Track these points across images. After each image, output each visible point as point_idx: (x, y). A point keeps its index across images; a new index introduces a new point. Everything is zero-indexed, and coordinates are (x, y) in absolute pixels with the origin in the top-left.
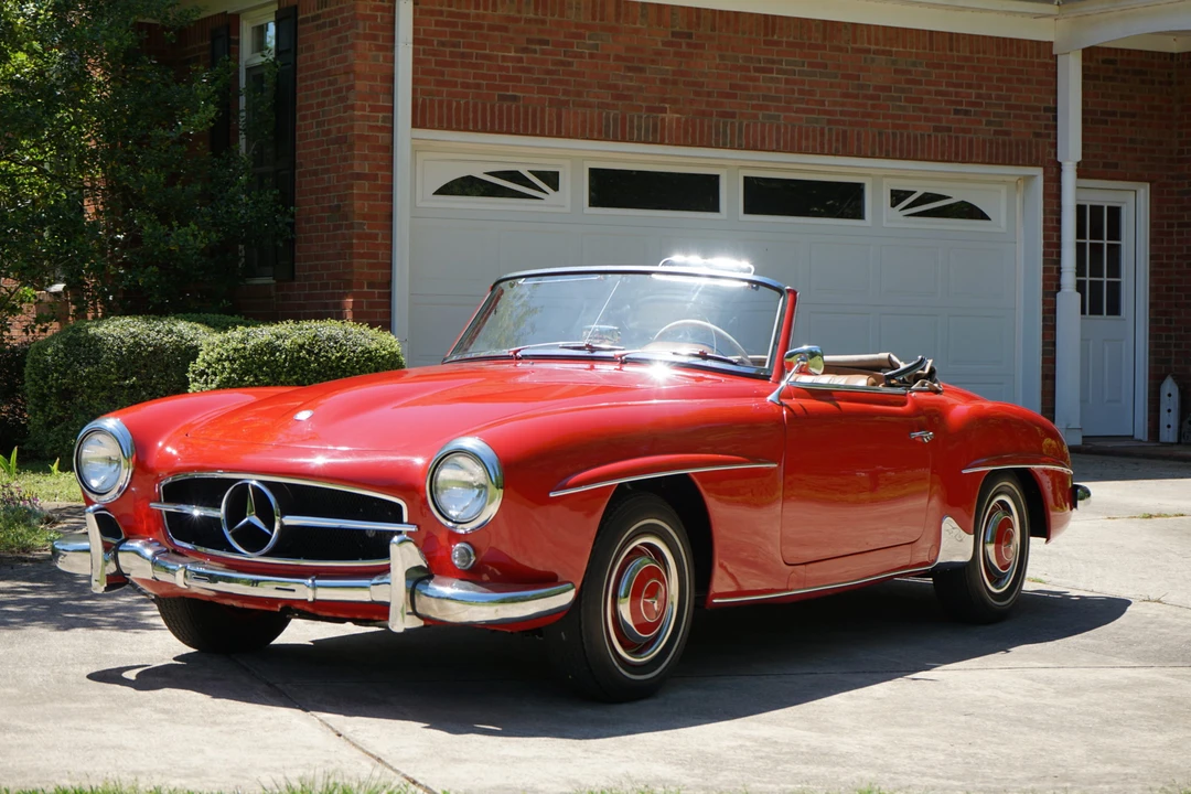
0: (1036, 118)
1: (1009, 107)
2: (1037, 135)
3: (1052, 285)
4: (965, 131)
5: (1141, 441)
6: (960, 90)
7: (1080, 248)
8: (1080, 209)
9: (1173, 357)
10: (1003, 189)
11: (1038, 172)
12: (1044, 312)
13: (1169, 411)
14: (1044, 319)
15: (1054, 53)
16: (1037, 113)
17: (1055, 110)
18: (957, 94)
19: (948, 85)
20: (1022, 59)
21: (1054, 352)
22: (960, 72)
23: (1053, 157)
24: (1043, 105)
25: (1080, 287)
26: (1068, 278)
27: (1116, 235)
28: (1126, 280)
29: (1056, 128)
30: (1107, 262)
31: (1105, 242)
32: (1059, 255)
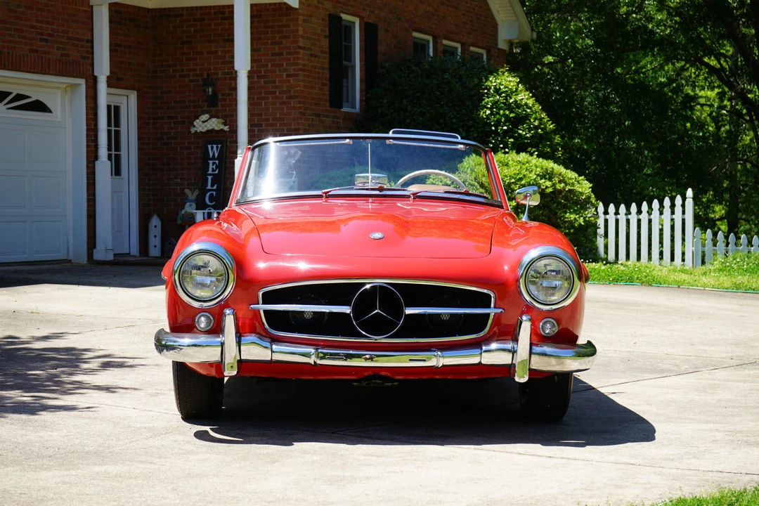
0: (82, 46)
1: (69, 38)
2: (83, 57)
3: (92, 156)
4: (45, 53)
5: (135, 256)
6: (43, 25)
7: (109, 132)
8: (109, 107)
9: (152, 203)
10: (59, 92)
11: (82, 82)
12: (88, 173)
13: (155, 236)
14: (88, 178)
15: (91, 4)
16: (82, 43)
17: (92, 41)
18: (41, 28)
19: (37, 21)
20: (74, 7)
21: (94, 200)
22: (43, 13)
23: (91, 73)
24: (85, 38)
25: (110, 157)
26: (103, 152)
27: (117, 124)
28: (123, 153)
29: (92, 53)
30: (115, 141)
31: (113, 128)
32: (96, 136)
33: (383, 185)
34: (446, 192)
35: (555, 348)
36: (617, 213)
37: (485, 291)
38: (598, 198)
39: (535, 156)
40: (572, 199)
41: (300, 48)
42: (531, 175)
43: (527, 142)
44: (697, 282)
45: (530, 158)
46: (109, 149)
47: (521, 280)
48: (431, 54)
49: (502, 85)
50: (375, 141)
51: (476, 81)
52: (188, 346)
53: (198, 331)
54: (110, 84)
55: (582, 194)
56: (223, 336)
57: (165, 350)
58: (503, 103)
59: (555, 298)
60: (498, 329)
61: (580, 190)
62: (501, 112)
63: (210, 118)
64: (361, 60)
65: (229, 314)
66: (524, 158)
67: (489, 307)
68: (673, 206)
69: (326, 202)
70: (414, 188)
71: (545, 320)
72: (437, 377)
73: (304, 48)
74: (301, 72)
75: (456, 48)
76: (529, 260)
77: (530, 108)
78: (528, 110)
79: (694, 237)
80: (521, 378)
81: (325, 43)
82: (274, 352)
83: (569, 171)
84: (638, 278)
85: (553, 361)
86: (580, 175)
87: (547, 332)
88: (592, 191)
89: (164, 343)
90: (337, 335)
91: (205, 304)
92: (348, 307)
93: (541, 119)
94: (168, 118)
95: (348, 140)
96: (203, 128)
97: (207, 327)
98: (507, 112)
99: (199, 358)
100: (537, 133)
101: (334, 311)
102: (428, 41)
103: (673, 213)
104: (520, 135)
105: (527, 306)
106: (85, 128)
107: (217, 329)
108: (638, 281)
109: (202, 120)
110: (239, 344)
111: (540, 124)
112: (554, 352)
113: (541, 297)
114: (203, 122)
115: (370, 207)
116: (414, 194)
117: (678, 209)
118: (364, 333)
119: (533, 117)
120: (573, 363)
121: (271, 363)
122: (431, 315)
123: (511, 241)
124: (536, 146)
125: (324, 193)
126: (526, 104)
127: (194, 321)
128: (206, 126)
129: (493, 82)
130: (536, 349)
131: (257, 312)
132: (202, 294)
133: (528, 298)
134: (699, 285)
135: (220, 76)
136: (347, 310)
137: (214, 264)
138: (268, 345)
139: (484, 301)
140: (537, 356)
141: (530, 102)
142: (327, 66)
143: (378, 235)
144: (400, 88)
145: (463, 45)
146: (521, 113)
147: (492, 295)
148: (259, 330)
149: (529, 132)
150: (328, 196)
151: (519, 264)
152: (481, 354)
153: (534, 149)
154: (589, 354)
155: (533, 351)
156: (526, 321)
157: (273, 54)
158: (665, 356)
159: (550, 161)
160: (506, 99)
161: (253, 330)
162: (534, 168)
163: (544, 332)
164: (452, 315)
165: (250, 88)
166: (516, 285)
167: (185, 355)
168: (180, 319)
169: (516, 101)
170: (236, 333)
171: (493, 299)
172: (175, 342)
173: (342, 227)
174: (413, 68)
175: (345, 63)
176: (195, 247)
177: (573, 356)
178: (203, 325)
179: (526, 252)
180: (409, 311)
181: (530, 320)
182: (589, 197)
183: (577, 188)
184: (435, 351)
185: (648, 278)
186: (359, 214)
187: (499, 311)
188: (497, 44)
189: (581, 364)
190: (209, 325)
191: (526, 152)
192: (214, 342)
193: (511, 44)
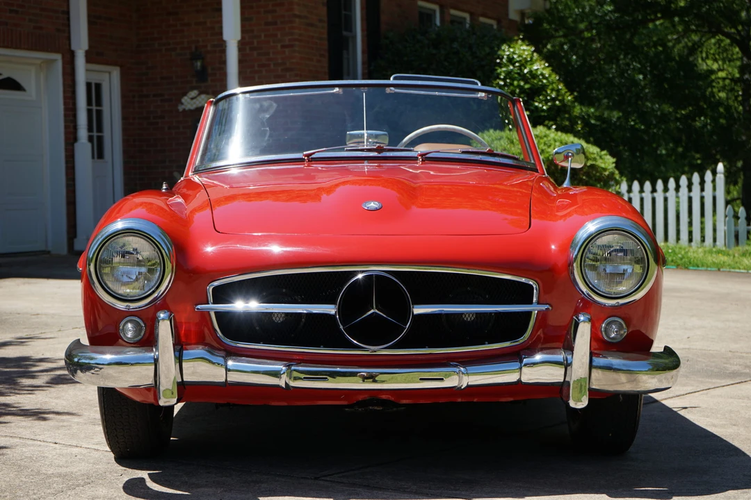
0: (57, 18)
1: (42, 9)
2: (58, 31)
3: (71, 137)
4: (15, 25)
7: (89, 112)
8: (89, 85)
10: (33, 69)
11: (58, 57)
12: (66, 157)
14: (66, 162)
16: (57, 15)
17: (68, 13)
21: (74, 185)
23: (67, 47)
24: (61, 9)
25: (90, 139)
26: (83, 133)
27: (99, 103)
28: (106, 134)
29: (69, 26)
30: (96, 121)
31: (94, 108)
32: (75, 116)
33: (382, 145)
34: (464, 152)
35: (624, 359)
36: (642, 191)
37: (523, 280)
38: (621, 174)
39: (553, 130)
40: (595, 175)
41: (296, 16)
42: (549, 150)
43: (544, 116)
44: (738, 265)
45: (548, 132)
46: (90, 129)
47: (575, 265)
48: (438, 23)
49: (516, 54)
50: (371, 89)
51: (487, 50)
52: (109, 364)
53: (124, 343)
54: (90, 58)
55: (605, 169)
56: (157, 350)
57: (79, 371)
58: (518, 73)
59: (623, 288)
60: (544, 333)
61: (603, 166)
62: (516, 83)
63: (199, 95)
64: (363, 30)
65: (163, 319)
66: (541, 131)
67: (531, 302)
68: (702, 183)
69: (308, 166)
70: (422, 148)
71: (609, 319)
72: (459, 400)
73: (299, 17)
74: (297, 43)
75: (465, 19)
76: (585, 236)
77: (546, 78)
78: (545, 81)
79: (726, 216)
80: (579, 402)
81: (323, 11)
82: (230, 370)
83: (590, 146)
84: (672, 261)
85: (623, 377)
86: (602, 150)
87: (613, 335)
88: (617, 167)
89: (76, 360)
90: (317, 345)
91: (133, 305)
92: (333, 306)
93: (558, 91)
94: (154, 96)
95: (337, 89)
96: (192, 105)
97: (135, 337)
98: (522, 83)
99: (127, 381)
100: (554, 105)
101: (314, 312)
102: (434, 11)
103: (702, 190)
104: (536, 107)
105: (583, 299)
106: (62, 107)
107: (148, 341)
108: (673, 264)
109: (191, 96)
110: (179, 359)
111: (558, 95)
112: (624, 365)
113: (604, 288)
114: (192, 99)
115: (366, 170)
116: (422, 155)
117: (708, 186)
118: (355, 342)
119: (550, 87)
120: (650, 380)
121: (227, 387)
122: (448, 315)
123: (557, 211)
124: (554, 119)
125: (306, 155)
126: (542, 74)
127: (117, 328)
128: (195, 103)
129: (506, 51)
130: (599, 361)
131: (205, 315)
132: (128, 291)
133: (584, 289)
134: (741, 267)
135: (209, 48)
136: (331, 309)
137: (145, 250)
138: (221, 360)
139: (523, 294)
140: (600, 371)
141: (547, 72)
142: (325, 36)
143: (373, 205)
144: (406, 59)
145: (472, 14)
146: (537, 84)
147: (534, 286)
148: (209, 339)
149: (546, 104)
150: (312, 160)
151: (570, 241)
152: (521, 368)
153: (551, 123)
154: (671, 365)
155: (594, 364)
156: (584, 321)
157: (267, 24)
158: (730, 354)
159: (569, 135)
160: (520, 69)
161: (201, 341)
162: (552, 142)
163: (608, 337)
164: (478, 314)
165: (241, 62)
166: (568, 270)
167: (106, 378)
168: (100, 326)
169: (531, 72)
170: (174, 345)
171: (535, 291)
172: (92, 359)
173: (324, 197)
174: (419, 37)
175: (345, 33)
176: (119, 225)
177: (649, 370)
178: (130, 335)
179: (581, 225)
180: (418, 310)
181: (590, 320)
182: (612, 174)
183: (600, 163)
184: (456, 366)
185: (684, 260)
186: (350, 178)
187: (544, 307)
188: (507, 15)
189: (660, 381)
190: (140, 335)
191: (544, 126)
192: (144, 359)
193: (523, 14)
